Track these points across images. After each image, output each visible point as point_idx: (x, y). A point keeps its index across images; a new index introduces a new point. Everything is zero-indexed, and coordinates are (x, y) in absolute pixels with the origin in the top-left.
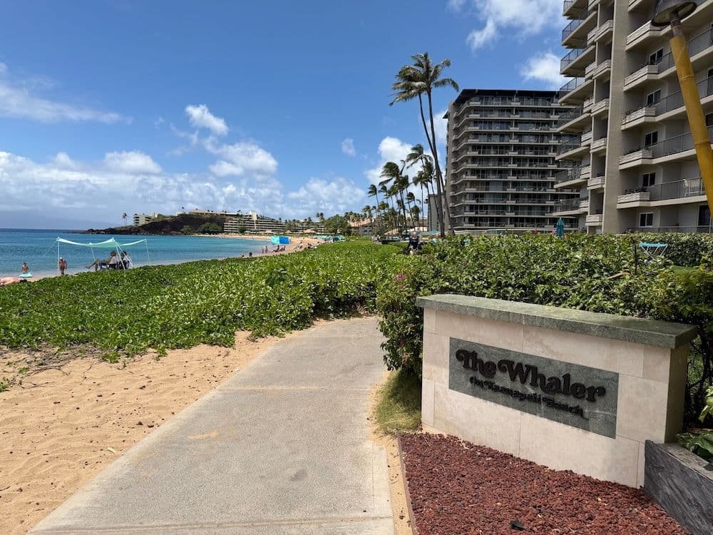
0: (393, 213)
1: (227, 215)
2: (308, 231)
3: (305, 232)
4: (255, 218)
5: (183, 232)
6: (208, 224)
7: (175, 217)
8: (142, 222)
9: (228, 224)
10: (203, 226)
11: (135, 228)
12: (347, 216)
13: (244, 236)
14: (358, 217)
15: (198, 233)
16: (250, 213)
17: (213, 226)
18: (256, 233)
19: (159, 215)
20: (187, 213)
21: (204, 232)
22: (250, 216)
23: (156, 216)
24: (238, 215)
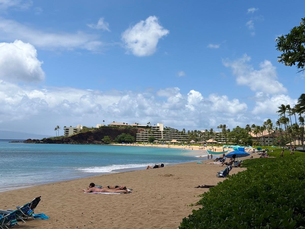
0: (296, 127)
1: (138, 127)
2: (211, 141)
3: (208, 141)
4: (162, 129)
5: (103, 142)
6: (123, 134)
7: (97, 129)
8: (71, 133)
9: (140, 134)
10: (120, 136)
11: (66, 138)
12: (248, 128)
13: (154, 145)
14: (259, 129)
15: (116, 142)
16: (158, 125)
17: (128, 136)
18: (163, 142)
19: (84, 127)
20: (107, 125)
21: (120, 142)
22: (158, 127)
23: (81, 128)
24: (147, 127)
